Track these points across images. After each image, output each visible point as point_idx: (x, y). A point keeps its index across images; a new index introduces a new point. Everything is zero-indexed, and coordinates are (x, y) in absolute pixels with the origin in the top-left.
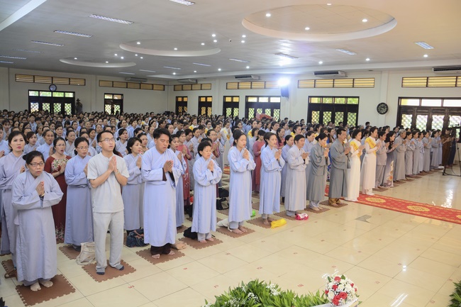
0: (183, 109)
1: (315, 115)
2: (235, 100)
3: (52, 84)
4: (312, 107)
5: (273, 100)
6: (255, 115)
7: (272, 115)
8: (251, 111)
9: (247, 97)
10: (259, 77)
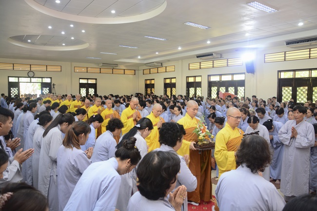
0: (151, 90)
1: (287, 92)
2: (198, 79)
3: (31, 71)
4: (282, 83)
5: (237, 78)
6: (218, 94)
7: (236, 93)
8: (214, 90)
9: (209, 76)
10: (221, 55)
